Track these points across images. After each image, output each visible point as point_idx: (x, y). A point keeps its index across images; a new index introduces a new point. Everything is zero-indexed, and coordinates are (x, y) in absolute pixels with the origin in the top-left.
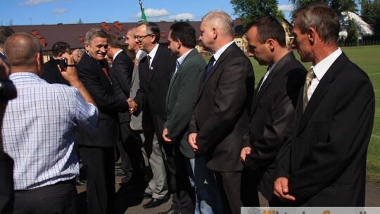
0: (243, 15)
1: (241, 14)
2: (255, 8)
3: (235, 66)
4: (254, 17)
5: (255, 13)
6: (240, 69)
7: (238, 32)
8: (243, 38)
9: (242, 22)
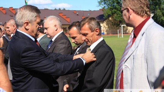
0: (104, 7)
1: (103, 6)
2: (114, 2)
3: (61, 44)
4: (112, 9)
5: (114, 6)
6: (64, 46)
7: (100, 20)
8: (104, 23)
9: (104, 12)
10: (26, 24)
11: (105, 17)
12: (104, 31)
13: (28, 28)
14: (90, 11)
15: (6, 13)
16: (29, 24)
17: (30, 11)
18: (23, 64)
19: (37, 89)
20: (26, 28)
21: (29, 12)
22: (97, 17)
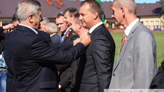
7: (157, 13)
8: (161, 18)
9: (162, 5)
10: (30, 17)
11: (162, 10)
12: (161, 26)
13: (32, 21)
14: (145, 4)
15: (53, 5)
16: (33, 17)
17: (32, 4)
18: (33, 56)
19: (45, 81)
20: (31, 21)
21: (32, 6)
22: (153, 11)
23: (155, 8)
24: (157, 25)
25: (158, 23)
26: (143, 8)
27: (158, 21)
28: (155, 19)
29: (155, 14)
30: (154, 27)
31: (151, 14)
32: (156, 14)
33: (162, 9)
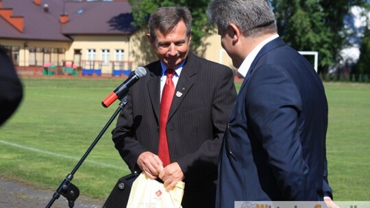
7: (122, 29)
9: (133, 6)
12: (131, 64)
22: (111, 21)
23: (117, 14)
24: (120, 59)
25: (122, 56)
26: (81, 12)
27: (123, 51)
28: (113, 45)
29: (117, 31)
30: (114, 66)
31: (107, 28)
32: (119, 29)
33: (135, 19)
